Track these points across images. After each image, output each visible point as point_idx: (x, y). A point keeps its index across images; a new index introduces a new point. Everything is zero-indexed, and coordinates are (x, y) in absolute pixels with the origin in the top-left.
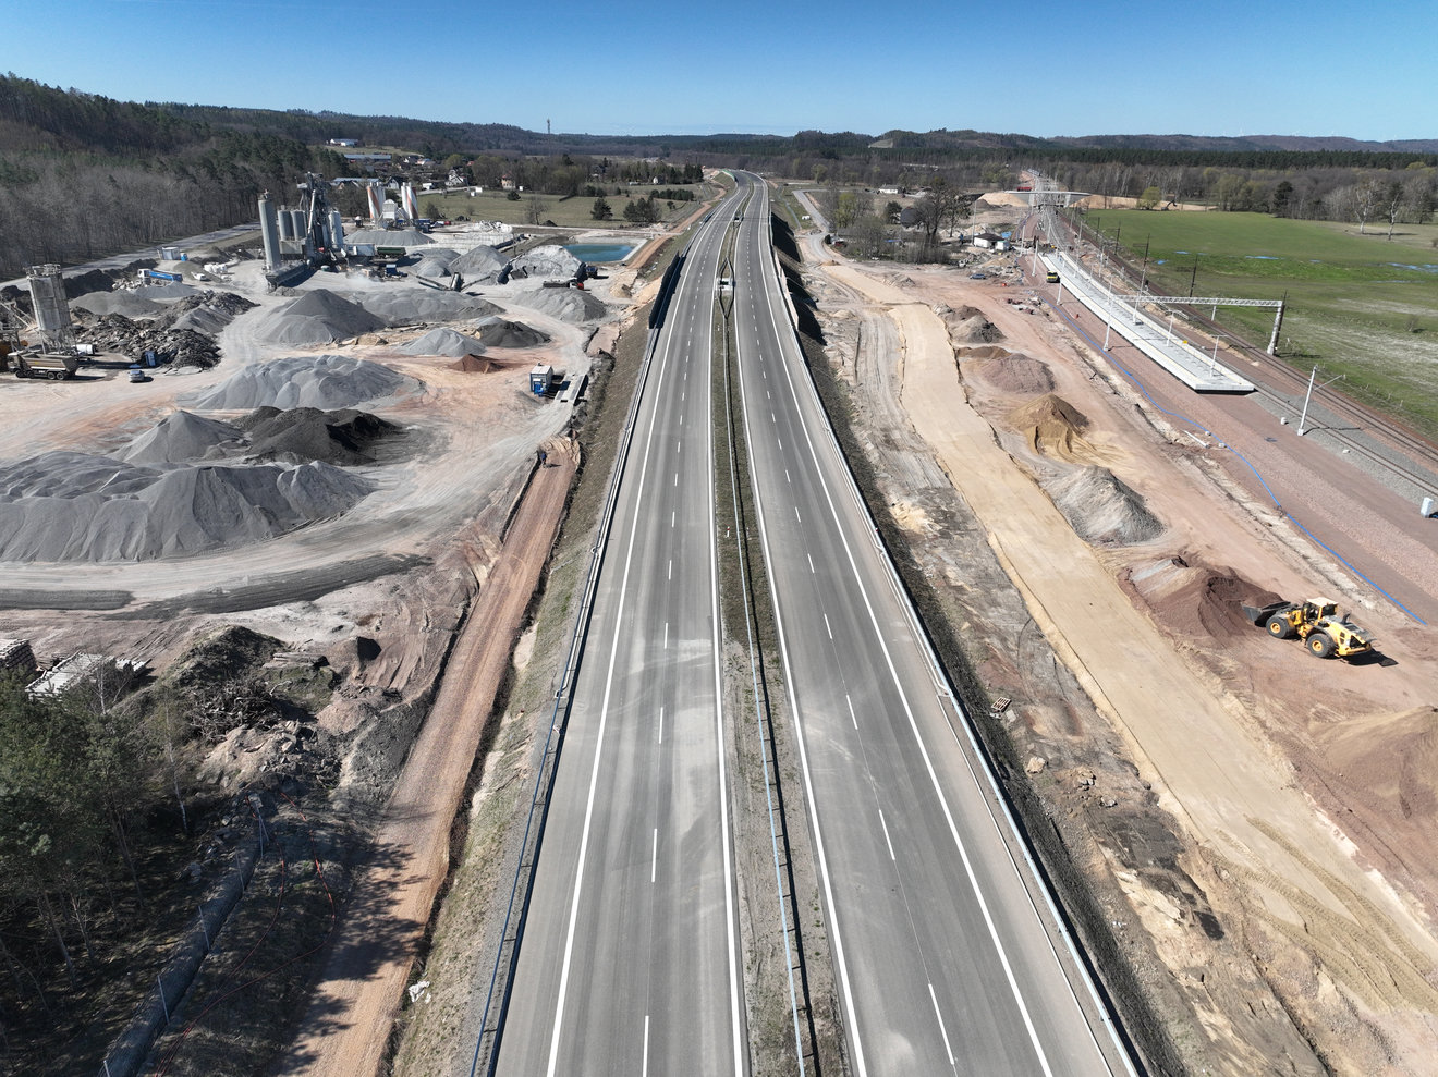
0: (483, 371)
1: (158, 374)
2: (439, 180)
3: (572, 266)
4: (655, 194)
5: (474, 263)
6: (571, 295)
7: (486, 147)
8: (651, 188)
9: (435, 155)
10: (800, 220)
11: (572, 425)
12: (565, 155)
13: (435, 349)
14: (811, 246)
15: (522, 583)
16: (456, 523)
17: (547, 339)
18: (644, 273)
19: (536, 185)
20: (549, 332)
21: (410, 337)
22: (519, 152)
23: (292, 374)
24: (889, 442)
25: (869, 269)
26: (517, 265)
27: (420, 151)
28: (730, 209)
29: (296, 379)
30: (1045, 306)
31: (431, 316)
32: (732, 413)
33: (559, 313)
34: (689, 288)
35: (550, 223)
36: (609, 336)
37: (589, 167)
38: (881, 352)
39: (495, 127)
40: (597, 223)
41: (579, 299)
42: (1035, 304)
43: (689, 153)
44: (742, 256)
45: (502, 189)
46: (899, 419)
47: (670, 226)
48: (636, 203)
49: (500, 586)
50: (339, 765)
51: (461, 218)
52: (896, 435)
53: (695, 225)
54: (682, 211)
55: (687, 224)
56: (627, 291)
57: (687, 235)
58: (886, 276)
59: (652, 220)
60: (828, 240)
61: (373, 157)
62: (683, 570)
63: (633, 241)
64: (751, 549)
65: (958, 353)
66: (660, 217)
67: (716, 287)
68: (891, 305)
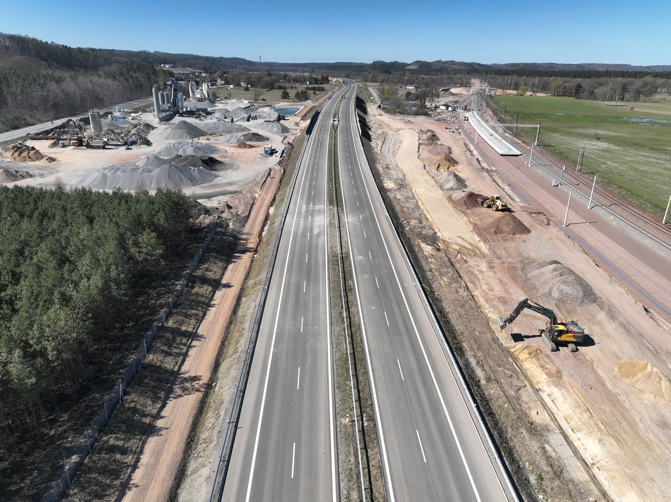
0: (246, 148)
1: (133, 147)
2: (213, 82)
3: (275, 116)
4: (307, 88)
5: (236, 114)
6: (276, 124)
7: (230, 68)
8: (306, 86)
9: (209, 71)
10: (369, 99)
11: (280, 163)
12: (268, 72)
13: (228, 141)
14: (372, 109)
15: (269, 198)
16: (247, 184)
17: (268, 139)
18: (304, 118)
19: (256, 84)
20: (268, 137)
21: (217, 138)
22: (246, 70)
23: (183, 146)
24: (388, 168)
25: (394, 117)
26: (253, 115)
27: (202, 70)
28: (340, 94)
29: (184, 147)
30: (460, 130)
31: (223, 131)
32: (334, 159)
33: (272, 130)
34: (321, 122)
35: (264, 100)
36: (291, 138)
37: (279, 77)
38: (392, 144)
39: (234, 59)
40: (284, 100)
41: (279, 126)
42: (456, 130)
43: (324, 71)
44: (343, 112)
45: (241, 86)
46: (393, 162)
47: (314, 101)
48: (300, 92)
49: (263, 198)
50: (228, 224)
51: (226, 98)
52: (390, 166)
53: (324, 101)
54: (320, 95)
55: (321, 100)
56: (297, 124)
57: (321, 104)
58: (400, 120)
59: (307, 99)
60: (380, 107)
61: (182, 72)
62: (317, 193)
63: (299, 107)
64: (337, 190)
65: (420, 144)
66: (310, 97)
67: (331, 122)
68: (399, 130)
